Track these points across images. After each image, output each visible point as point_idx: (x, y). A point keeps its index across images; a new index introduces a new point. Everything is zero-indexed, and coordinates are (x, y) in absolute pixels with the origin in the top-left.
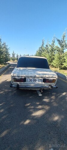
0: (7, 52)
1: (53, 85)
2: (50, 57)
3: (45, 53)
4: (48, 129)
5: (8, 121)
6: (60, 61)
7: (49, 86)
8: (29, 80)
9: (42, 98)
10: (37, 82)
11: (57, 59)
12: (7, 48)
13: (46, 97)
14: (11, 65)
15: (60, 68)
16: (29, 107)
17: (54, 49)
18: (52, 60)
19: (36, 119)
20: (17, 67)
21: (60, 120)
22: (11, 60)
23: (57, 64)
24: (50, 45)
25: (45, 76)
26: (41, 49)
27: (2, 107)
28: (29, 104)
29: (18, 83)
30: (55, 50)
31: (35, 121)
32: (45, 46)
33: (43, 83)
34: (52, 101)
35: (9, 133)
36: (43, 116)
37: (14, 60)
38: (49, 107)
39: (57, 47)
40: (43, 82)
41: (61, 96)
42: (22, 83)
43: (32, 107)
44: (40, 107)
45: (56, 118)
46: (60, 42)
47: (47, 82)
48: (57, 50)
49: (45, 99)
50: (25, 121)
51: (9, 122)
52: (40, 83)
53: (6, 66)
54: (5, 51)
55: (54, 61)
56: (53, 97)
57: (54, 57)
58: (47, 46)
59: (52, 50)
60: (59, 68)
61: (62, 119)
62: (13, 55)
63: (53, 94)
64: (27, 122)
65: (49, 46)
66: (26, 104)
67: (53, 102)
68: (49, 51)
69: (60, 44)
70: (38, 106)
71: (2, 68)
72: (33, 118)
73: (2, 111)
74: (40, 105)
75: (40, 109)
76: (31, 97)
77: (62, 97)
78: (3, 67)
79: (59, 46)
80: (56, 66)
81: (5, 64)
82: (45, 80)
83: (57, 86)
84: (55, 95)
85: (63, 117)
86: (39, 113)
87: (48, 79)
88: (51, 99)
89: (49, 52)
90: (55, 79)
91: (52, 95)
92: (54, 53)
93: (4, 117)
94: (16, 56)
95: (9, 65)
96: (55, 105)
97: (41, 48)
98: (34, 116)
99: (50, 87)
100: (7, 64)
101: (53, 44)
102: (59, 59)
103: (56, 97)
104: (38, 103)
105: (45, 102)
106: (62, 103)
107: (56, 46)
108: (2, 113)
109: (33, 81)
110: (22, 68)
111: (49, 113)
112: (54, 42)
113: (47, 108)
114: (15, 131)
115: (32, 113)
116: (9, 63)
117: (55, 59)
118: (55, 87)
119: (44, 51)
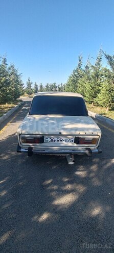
0: (17, 81)
1: (93, 147)
2: (93, 88)
3: (83, 80)
4: (80, 234)
5: (12, 214)
6: (110, 95)
7: (86, 149)
8: (49, 140)
9: (74, 168)
10: (64, 143)
11: (104, 92)
12: (18, 74)
13: (81, 167)
14: (25, 102)
15: (110, 108)
16: (49, 188)
17: (100, 73)
18: (96, 93)
19: (59, 212)
20: (30, 115)
21: (103, 215)
22: (26, 94)
23: (104, 100)
24: (92, 66)
25: (77, 133)
26: (76, 73)
27: (4, 187)
28: (49, 182)
29: (31, 145)
30: (102, 75)
31: (58, 216)
32: (83, 67)
33: (75, 145)
34: (92, 175)
35: (12, 238)
36: (73, 206)
37: (31, 94)
38: (85, 188)
39: (106, 70)
40: (75, 142)
41: (109, 164)
42: (38, 145)
43: (55, 187)
44: (69, 187)
45: (96, 211)
46: (111, 60)
47: (82, 143)
48: (106, 76)
49: (78, 171)
50: (41, 215)
51: (13, 216)
52: (70, 144)
53: (16, 106)
54: (14, 79)
55: (99, 95)
56: (94, 168)
57: (100, 88)
58: (87, 67)
59: (97, 76)
60: (108, 108)
61: (107, 213)
62: (29, 85)
63: (94, 160)
64: (45, 216)
65: (91, 68)
66: (44, 180)
67: (93, 177)
68: (91, 77)
69: (111, 64)
70: (65, 185)
71: (9, 110)
72: (56, 210)
73: (4, 193)
74: (69, 182)
75: (68, 192)
76: (54, 167)
77: (109, 168)
78: (12, 107)
79: (109, 67)
80: (103, 105)
81: (15, 102)
82: (78, 140)
83: (101, 150)
84: (98, 163)
85: (108, 208)
86: (66, 200)
87: (84, 139)
88: (90, 172)
89: (90, 79)
90: (97, 137)
91: (92, 164)
92: (99, 81)
93: (6, 206)
94: (33, 86)
95: (22, 104)
96: (96, 183)
97: (77, 71)
98: (58, 206)
99: (87, 152)
100: (17, 101)
101: (99, 64)
102: (108, 92)
103: (100, 167)
104: (66, 180)
105: (78, 177)
106: (109, 179)
107: (104, 69)
108: (4, 198)
109: (56, 142)
110: (37, 117)
111: (84, 200)
112: (100, 61)
113: (82, 189)
114: (22, 235)
115: (54, 199)
116: (21, 101)
117: (102, 91)
118: (97, 151)
119: (81, 77)
